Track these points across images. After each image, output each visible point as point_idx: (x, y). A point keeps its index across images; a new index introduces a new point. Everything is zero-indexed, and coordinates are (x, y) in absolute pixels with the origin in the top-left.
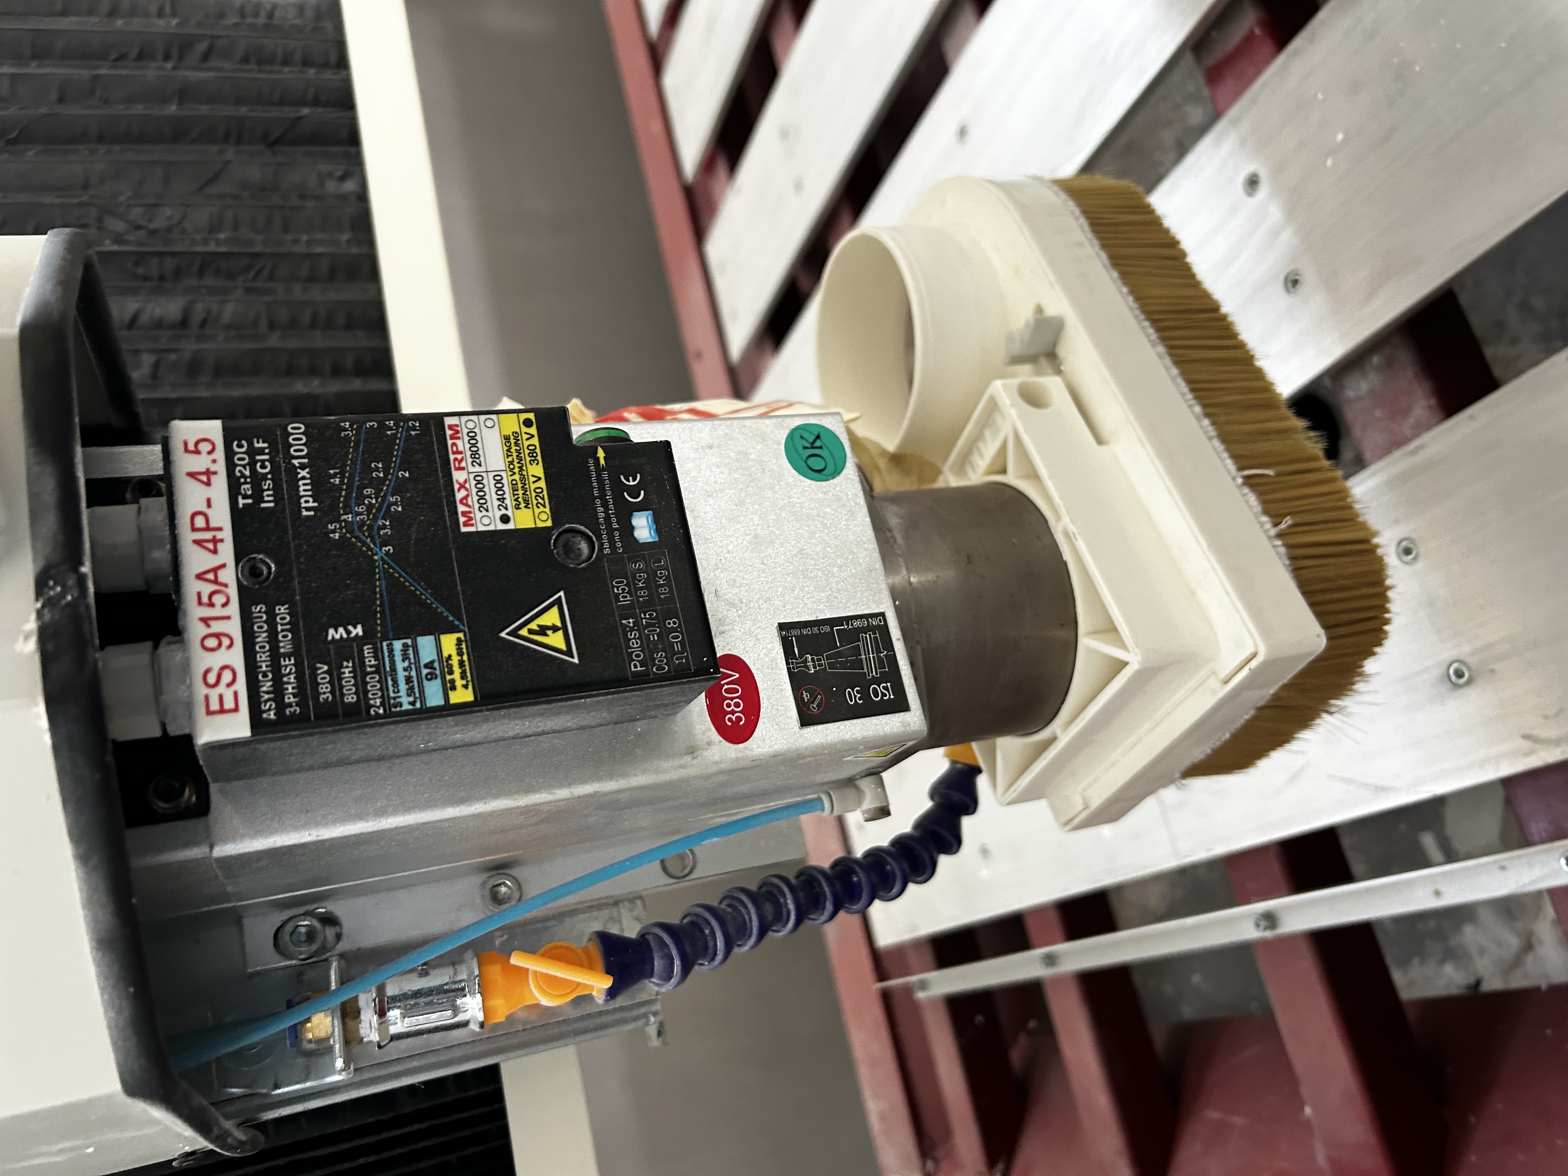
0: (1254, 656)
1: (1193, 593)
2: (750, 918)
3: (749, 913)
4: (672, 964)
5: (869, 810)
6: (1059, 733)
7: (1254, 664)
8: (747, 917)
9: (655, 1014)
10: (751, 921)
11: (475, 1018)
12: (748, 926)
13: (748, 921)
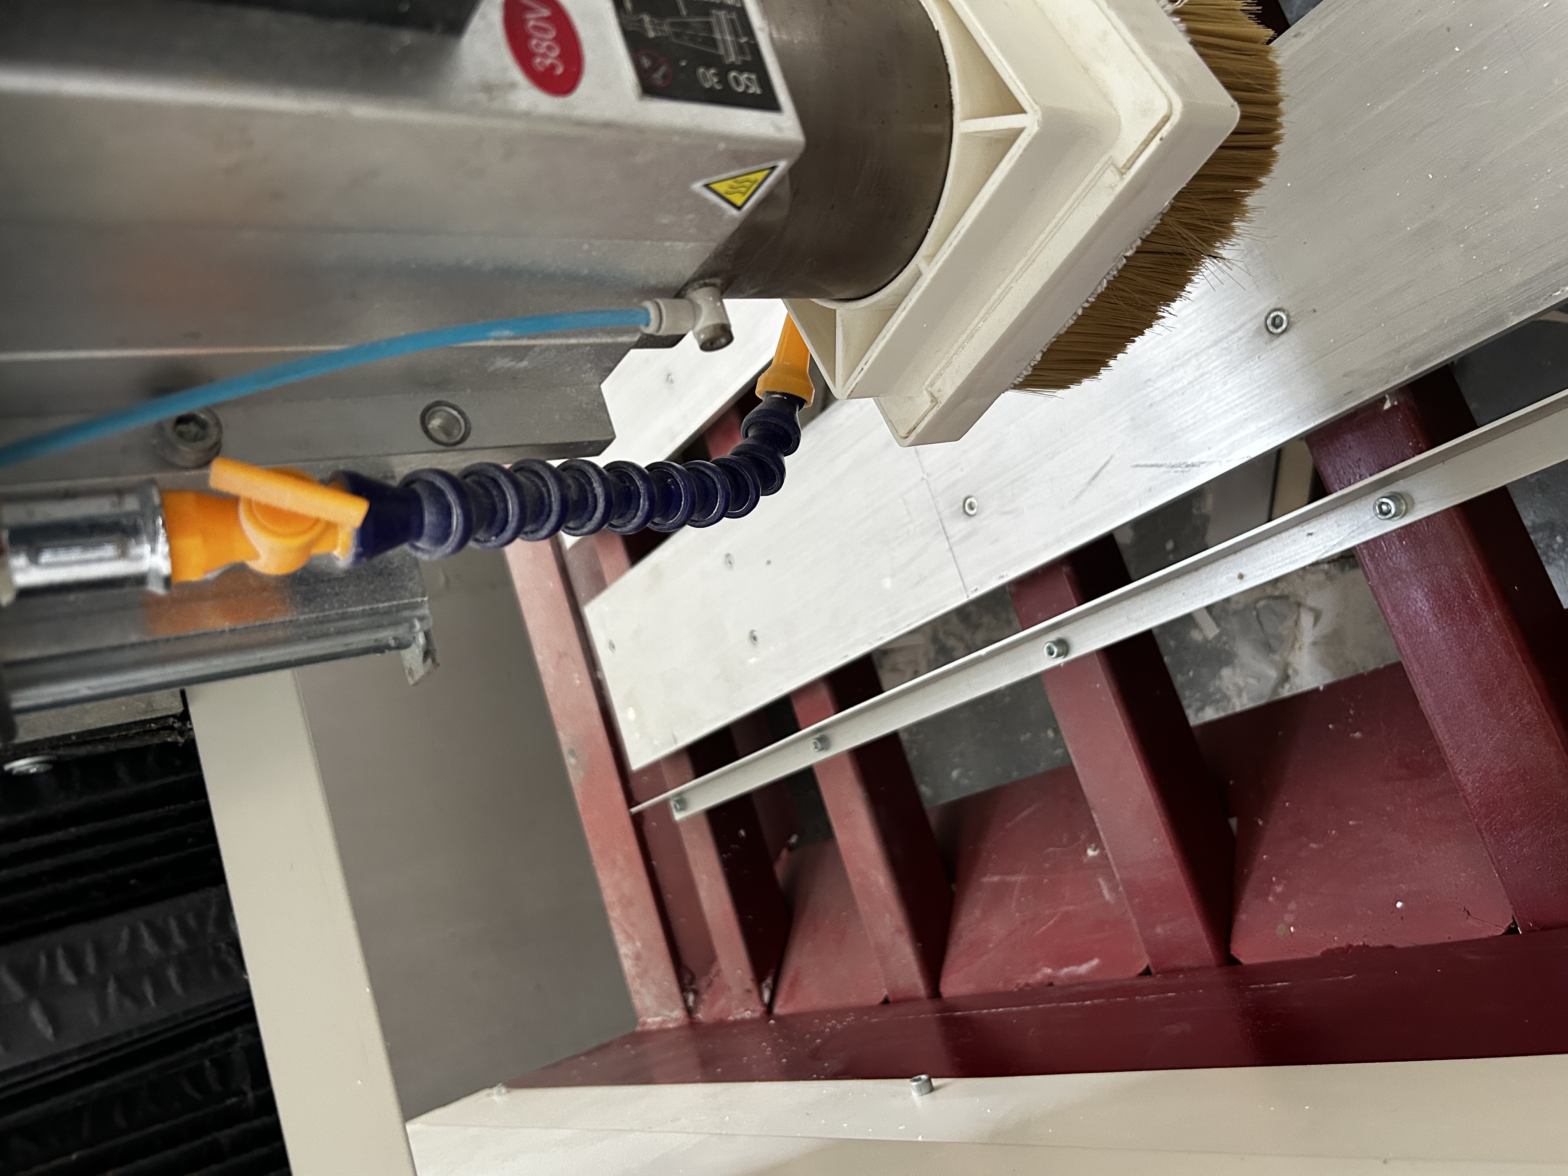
0: (1166, 119)
1: (1086, 70)
2: (548, 490)
3: (546, 485)
4: (449, 515)
5: (708, 327)
6: (923, 266)
7: (1164, 132)
8: (544, 490)
9: (421, 619)
10: (550, 496)
11: (157, 572)
12: (547, 501)
13: (546, 495)
